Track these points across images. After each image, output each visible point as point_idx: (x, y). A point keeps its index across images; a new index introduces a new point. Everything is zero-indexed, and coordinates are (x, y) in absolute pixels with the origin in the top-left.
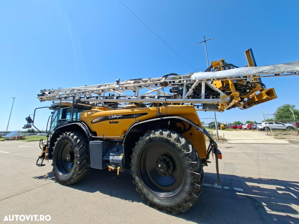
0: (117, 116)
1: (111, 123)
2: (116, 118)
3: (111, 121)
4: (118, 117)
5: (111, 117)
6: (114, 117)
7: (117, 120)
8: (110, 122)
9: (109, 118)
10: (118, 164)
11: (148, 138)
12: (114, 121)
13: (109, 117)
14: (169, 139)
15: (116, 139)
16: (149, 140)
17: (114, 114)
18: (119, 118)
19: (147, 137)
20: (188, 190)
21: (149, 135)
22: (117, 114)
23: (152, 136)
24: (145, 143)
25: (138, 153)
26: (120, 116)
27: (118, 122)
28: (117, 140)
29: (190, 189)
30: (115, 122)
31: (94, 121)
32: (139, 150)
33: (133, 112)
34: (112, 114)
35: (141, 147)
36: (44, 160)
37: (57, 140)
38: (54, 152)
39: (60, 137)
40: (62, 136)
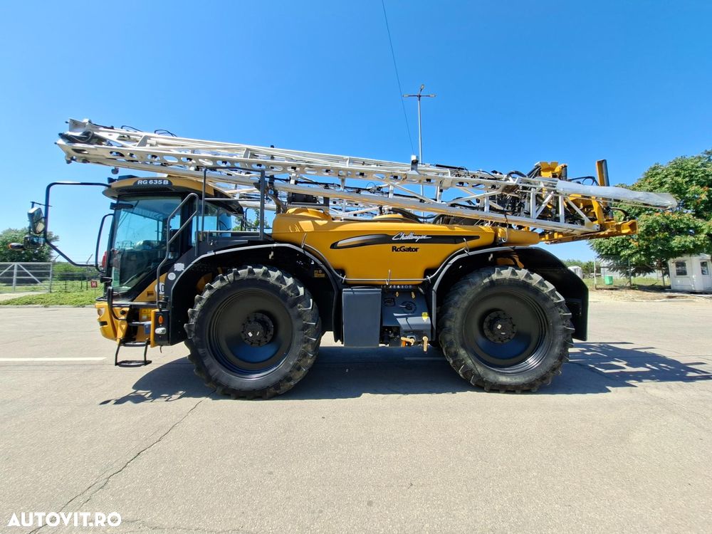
0: (415, 237)
1: (397, 251)
2: (413, 241)
3: (398, 246)
4: (418, 238)
5: (399, 236)
6: (407, 238)
7: (413, 246)
8: (394, 249)
9: (393, 239)
10: (422, 331)
11: (486, 280)
12: (408, 246)
13: (393, 236)
14: (529, 281)
15: (397, 285)
16: (488, 284)
17: (407, 233)
18: (421, 241)
19: (485, 278)
20: (558, 354)
21: (490, 276)
22: (416, 233)
23: (495, 276)
24: (479, 290)
25: (464, 307)
26: (424, 237)
27: (416, 250)
28: (398, 287)
29: (561, 351)
30: (410, 249)
31: (341, 243)
32: (466, 303)
33: (452, 232)
34: (403, 232)
35: (471, 298)
36: (149, 346)
37: (210, 288)
38: (196, 323)
39: (222, 280)
40: (230, 276)
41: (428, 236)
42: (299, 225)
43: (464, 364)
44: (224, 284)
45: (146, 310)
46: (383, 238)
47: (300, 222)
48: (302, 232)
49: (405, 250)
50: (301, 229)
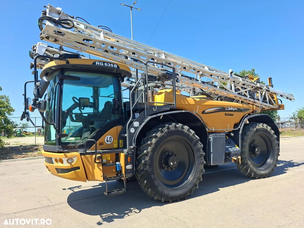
0: (233, 109)
1: (226, 115)
2: (232, 111)
3: (227, 113)
5: (228, 108)
6: (231, 109)
7: (232, 113)
8: (226, 114)
9: (226, 109)
10: (238, 154)
12: (230, 113)
14: (267, 129)
21: (256, 127)
22: (233, 107)
27: (233, 115)
30: (231, 115)
34: (229, 106)
37: (156, 137)
38: (149, 159)
39: (162, 132)
40: (165, 130)
41: (237, 109)
42: (187, 100)
43: (250, 168)
44: (163, 134)
45: (105, 155)
46: (222, 109)
47: (187, 98)
48: (189, 104)
49: (229, 115)
50: (188, 103)
